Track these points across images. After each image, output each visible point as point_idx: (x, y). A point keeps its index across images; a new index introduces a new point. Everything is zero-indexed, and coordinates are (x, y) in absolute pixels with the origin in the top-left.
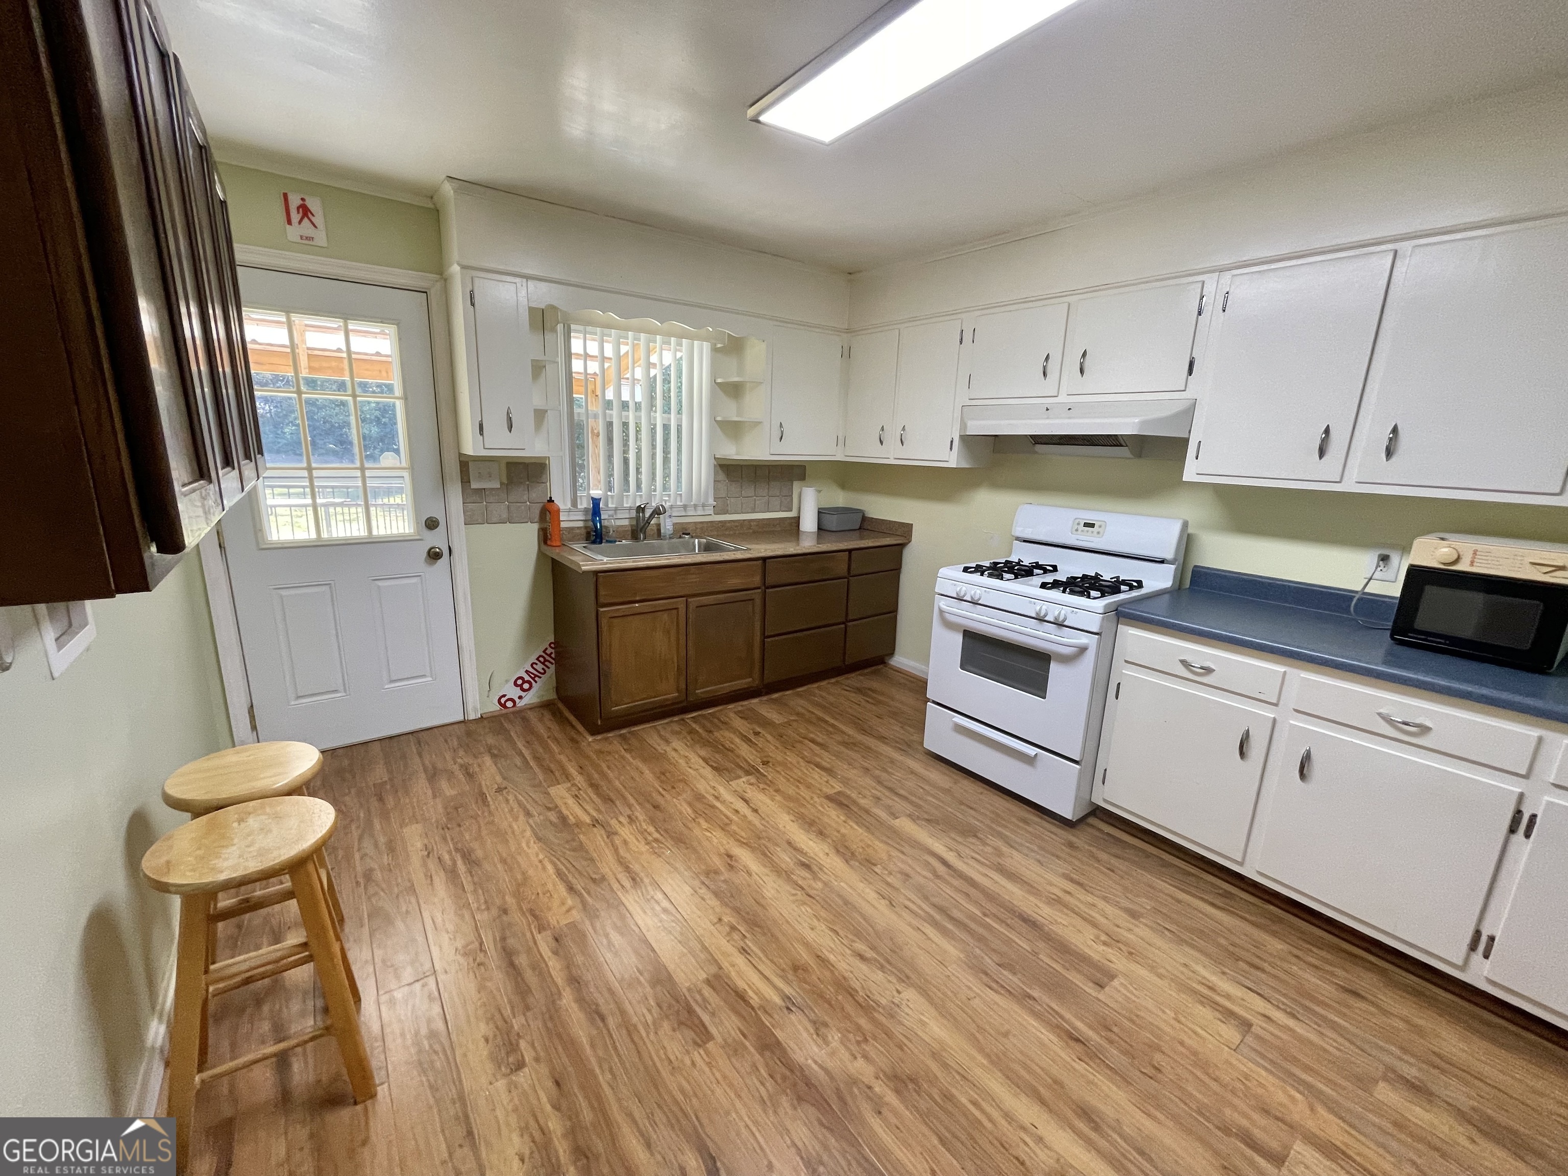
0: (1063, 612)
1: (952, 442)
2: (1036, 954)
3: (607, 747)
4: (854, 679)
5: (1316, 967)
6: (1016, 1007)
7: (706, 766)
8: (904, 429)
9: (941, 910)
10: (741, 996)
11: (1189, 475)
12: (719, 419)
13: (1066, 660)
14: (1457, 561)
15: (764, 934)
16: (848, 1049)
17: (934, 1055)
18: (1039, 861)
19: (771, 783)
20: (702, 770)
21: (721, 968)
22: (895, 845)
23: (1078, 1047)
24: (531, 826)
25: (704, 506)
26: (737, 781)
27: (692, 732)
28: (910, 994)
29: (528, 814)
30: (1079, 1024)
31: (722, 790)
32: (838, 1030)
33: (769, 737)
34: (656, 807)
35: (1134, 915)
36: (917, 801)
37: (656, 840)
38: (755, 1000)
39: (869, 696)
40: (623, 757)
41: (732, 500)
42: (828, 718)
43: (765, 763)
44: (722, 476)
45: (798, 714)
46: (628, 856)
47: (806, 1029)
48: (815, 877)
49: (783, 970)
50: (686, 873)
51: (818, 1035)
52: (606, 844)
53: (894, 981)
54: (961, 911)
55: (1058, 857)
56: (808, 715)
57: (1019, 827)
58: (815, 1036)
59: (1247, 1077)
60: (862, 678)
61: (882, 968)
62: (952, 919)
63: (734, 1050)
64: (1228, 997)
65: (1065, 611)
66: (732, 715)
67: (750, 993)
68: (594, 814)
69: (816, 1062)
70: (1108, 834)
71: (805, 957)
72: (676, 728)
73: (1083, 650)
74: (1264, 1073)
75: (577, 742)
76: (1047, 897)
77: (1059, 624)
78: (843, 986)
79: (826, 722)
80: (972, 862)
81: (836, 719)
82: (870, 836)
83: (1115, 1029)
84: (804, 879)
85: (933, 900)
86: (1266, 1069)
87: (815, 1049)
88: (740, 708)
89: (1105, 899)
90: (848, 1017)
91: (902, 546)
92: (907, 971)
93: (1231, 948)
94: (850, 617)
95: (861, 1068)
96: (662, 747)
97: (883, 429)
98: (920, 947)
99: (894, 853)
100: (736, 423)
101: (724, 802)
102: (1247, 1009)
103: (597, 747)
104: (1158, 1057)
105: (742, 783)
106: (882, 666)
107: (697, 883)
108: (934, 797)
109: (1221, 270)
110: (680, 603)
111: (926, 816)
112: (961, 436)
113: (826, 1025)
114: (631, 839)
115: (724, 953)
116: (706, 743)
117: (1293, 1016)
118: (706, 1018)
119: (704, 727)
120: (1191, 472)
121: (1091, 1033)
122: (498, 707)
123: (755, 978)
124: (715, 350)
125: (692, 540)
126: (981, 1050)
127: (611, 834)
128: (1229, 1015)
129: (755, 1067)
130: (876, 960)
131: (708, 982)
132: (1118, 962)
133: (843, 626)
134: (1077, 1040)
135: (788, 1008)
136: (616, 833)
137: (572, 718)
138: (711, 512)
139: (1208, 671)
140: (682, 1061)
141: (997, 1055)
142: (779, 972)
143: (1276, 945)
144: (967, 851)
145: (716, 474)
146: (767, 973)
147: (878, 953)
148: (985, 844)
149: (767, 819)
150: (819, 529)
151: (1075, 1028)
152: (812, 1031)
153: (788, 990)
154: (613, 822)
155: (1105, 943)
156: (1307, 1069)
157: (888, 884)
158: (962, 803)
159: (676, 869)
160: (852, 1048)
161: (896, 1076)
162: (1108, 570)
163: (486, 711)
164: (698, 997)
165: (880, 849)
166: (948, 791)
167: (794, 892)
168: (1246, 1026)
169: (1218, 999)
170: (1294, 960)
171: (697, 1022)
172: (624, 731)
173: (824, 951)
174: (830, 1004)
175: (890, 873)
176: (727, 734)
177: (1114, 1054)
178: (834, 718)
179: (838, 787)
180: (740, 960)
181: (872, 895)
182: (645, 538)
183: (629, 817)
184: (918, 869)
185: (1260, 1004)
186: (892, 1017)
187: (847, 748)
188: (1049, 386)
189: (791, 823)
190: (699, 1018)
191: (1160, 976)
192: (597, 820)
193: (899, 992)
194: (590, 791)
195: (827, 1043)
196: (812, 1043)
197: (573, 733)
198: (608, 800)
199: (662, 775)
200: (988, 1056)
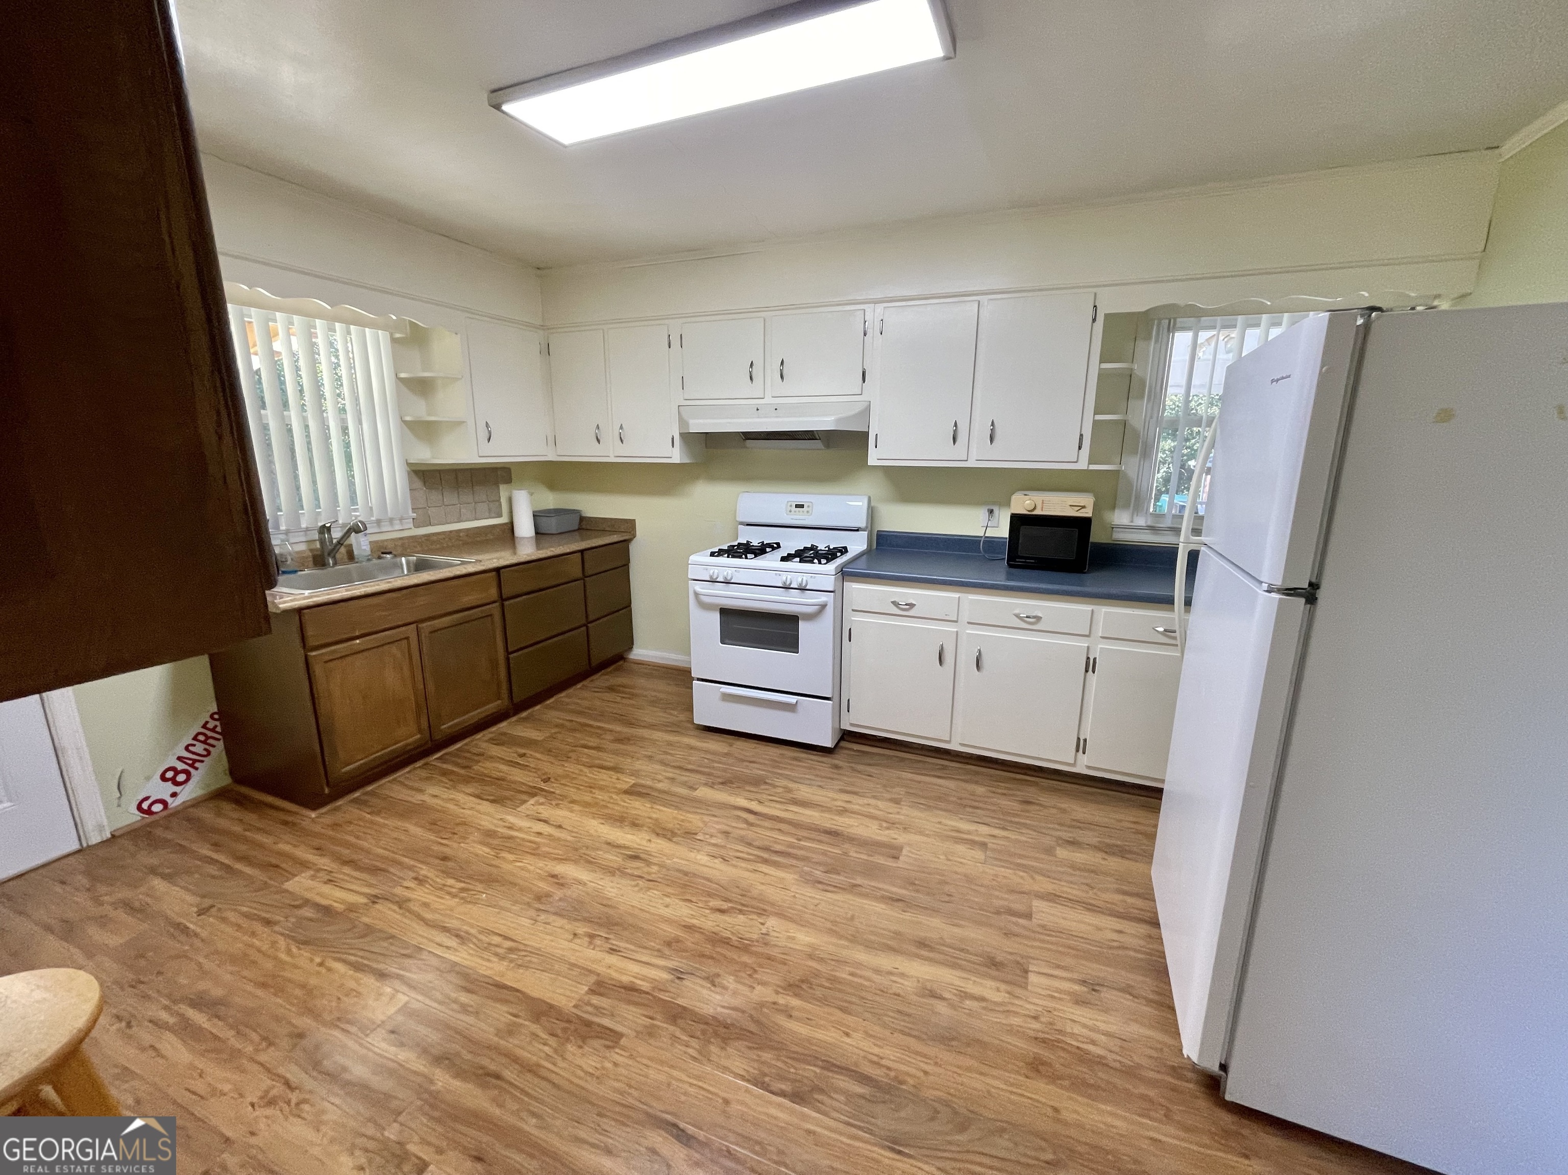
0: (805, 579)
1: (673, 439)
2: (845, 854)
3: (339, 817)
4: (600, 680)
5: (1005, 794)
6: (850, 897)
7: (481, 801)
8: (621, 428)
9: (767, 849)
10: (631, 988)
11: (872, 460)
12: (408, 418)
13: (810, 617)
14: (1035, 509)
15: (626, 929)
16: (744, 984)
17: (811, 957)
18: (820, 786)
19: (563, 797)
20: (479, 807)
21: (598, 975)
22: (706, 812)
23: (900, 904)
24: (282, 934)
25: (401, 519)
26: (523, 807)
27: (445, 773)
28: (772, 922)
29: (268, 923)
30: (894, 889)
31: (511, 819)
32: (730, 974)
33: (538, 755)
34: (445, 858)
35: (897, 802)
36: (706, 770)
37: (463, 890)
38: (645, 986)
39: (623, 692)
40: (372, 822)
41: (433, 509)
42: (591, 722)
43: (546, 781)
44: (418, 484)
45: (557, 726)
46: (437, 916)
47: (702, 986)
48: (648, 863)
49: (659, 951)
50: (514, 908)
51: (714, 986)
52: (402, 915)
53: (755, 917)
54: (782, 844)
55: (832, 779)
56: (567, 724)
57: (794, 765)
58: (713, 988)
59: (996, 876)
60: (607, 677)
61: (741, 912)
62: (776, 852)
63: (650, 1033)
64: (969, 833)
65: (805, 577)
66: (484, 745)
67: (638, 982)
68: (366, 890)
69: (723, 1007)
70: (858, 751)
71: (672, 931)
72: (423, 773)
73: (823, 606)
74: (1003, 870)
75: (294, 824)
76: (837, 811)
77: (802, 589)
78: (716, 940)
79: (591, 726)
80: (774, 804)
81: (600, 721)
82: (681, 812)
83: (917, 882)
84: (638, 868)
85: (756, 843)
86: (1003, 867)
87: (718, 997)
88: (491, 736)
89: (874, 797)
90: (732, 961)
91: (627, 542)
92: (761, 905)
93: (959, 801)
94: (591, 618)
95: (763, 993)
96: (418, 798)
97: (598, 427)
98: (762, 884)
99: (706, 819)
100: (429, 424)
101: (520, 830)
102: (981, 835)
103: (328, 820)
104: (947, 888)
105: (531, 805)
106: (621, 663)
107: (533, 913)
108: (720, 763)
109: (876, 302)
110: (411, 631)
111: (720, 780)
112: (681, 434)
113: (718, 975)
114: (430, 898)
115: (594, 961)
116: (468, 780)
117: (1004, 829)
118: (606, 1022)
119: (457, 765)
120: (874, 457)
121: (904, 892)
122: (136, 816)
123: (635, 968)
124: (394, 340)
125: (398, 559)
126: (841, 937)
127: (401, 903)
128: (973, 843)
129: (674, 1038)
130: (733, 908)
131: (592, 991)
132: (901, 838)
133: (584, 629)
134: (898, 900)
135: (679, 978)
136: (409, 900)
137: (270, 799)
138: (411, 526)
139: (912, 606)
140: (603, 1068)
141: (853, 936)
142: (656, 953)
143: (980, 790)
144: (765, 796)
145: (411, 482)
146: (644, 959)
147: (731, 901)
148: (775, 787)
149: (575, 830)
150: (537, 533)
151: (891, 893)
152: (709, 985)
153: (670, 964)
154: (398, 891)
155: (888, 828)
156: (1021, 856)
157: (715, 845)
158: (743, 761)
159: (502, 908)
160: (747, 982)
161: (790, 985)
162: (823, 542)
163: (120, 825)
164: (590, 1009)
165: (694, 820)
166: (727, 755)
167: (633, 883)
168: (983, 845)
169: (965, 836)
170: (993, 795)
171: (599, 1029)
172: (357, 794)
173: (686, 919)
174: (712, 958)
175: (712, 836)
176: (488, 764)
177: (923, 898)
178: (596, 720)
179: (632, 781)
180: (613, 959)
181: (702, 858)
182: (335, 564)
183: (416, 879)
184: (734, 824)
185: (984, 829)
186: (766, 944)
187: (623, 744)
188: (755, 389)
189: (602, 826)
190: (599, 1025)
191: (927, 836)
192: (376, 896)
193: (763, 924)
194: (347, 870)
195: (725, 988)
196: (713, 995)
197: (282, 816)
198: (374, 870)
199: (433, 826)
200: (847, 939)
